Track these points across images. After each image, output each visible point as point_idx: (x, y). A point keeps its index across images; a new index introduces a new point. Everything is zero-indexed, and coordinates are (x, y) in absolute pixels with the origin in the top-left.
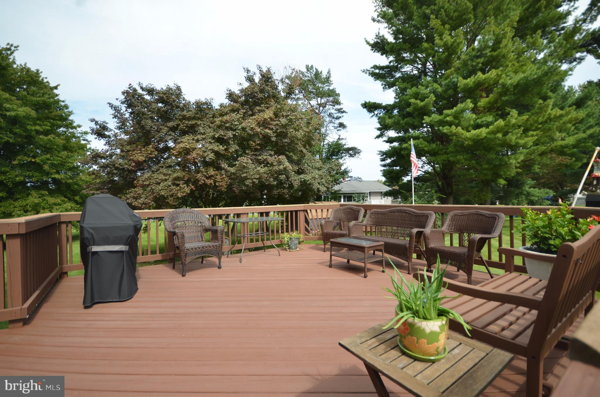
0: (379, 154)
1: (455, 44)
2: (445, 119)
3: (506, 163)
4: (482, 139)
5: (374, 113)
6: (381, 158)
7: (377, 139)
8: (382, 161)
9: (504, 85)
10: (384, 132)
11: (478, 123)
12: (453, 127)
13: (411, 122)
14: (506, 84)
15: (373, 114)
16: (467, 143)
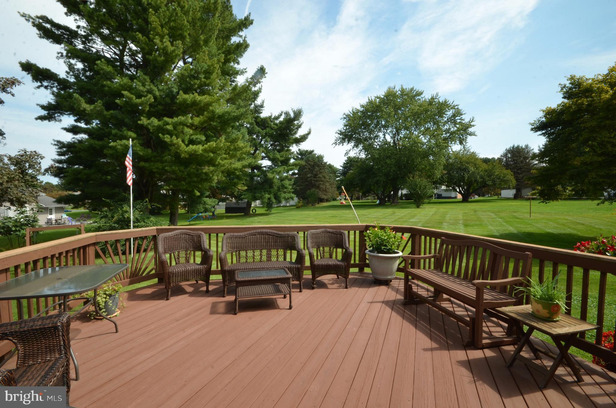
0: (55, 145)
1: (174, 54)
2: (165, 127)
3: (211, 178)
4: (198, 155)
5: (41, 83)
6: (59, 150)
7: (39, 121)
8: (59, 155)
9: (213, 112)
10: (54, 114)
11: (193, 138)
12: (174, 137)
13: (119, 117)
14: (215, 112)
15: (39, 84)
16: (183, 155)
